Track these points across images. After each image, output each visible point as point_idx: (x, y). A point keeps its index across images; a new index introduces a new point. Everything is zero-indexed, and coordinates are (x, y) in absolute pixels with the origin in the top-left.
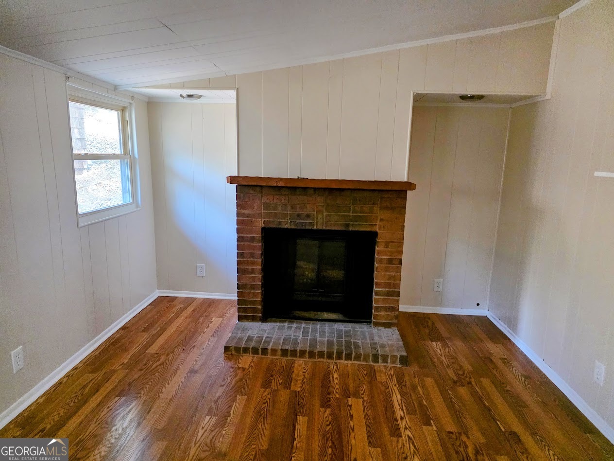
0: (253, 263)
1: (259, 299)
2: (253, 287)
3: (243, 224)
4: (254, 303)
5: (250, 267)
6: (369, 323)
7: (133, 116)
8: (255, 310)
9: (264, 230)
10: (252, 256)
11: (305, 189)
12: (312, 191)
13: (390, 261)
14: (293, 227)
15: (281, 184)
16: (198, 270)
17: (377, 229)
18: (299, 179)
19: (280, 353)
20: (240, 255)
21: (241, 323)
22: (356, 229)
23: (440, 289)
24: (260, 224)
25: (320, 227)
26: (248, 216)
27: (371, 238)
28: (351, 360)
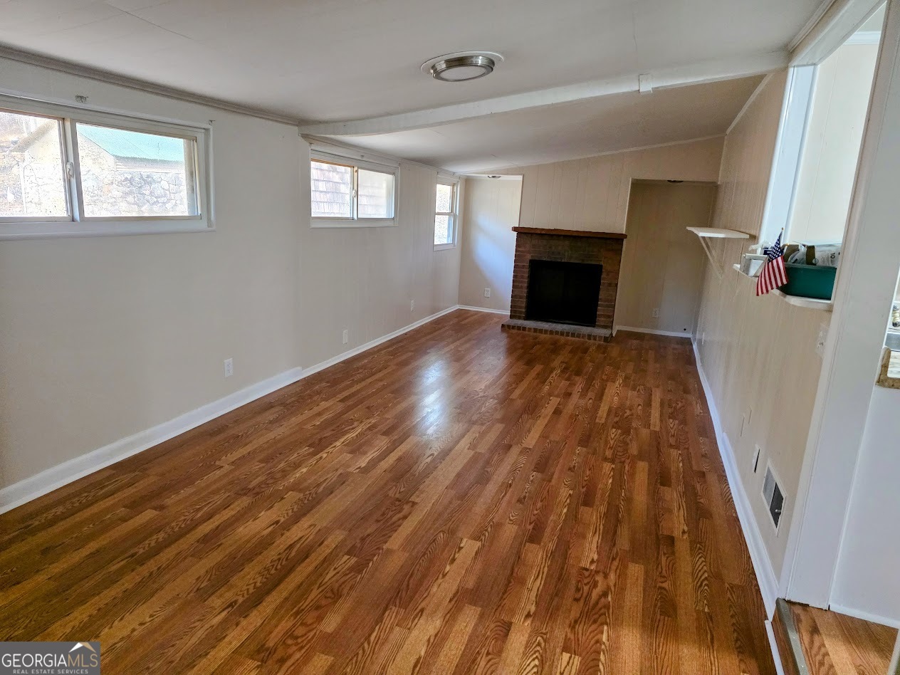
0: (522, 282)
1: (524, 305)
2: (521, 297)
3: (518, 257)
4: (521, 307)
5: (520, 285)
6: (594, 327)
7: (458, 189)
8: (521, 312)
9: (531, 261)
10: (522, 277)
11: (559, 236)
12: (562, 237)
13: (610, 285)
14: (549, 260)
15: (543, 232)
16: (486, 292)
17: (602, 263)
18: (555, 230)
19: (533, 330)
20: (514, 276)
21: (512, 320)
22: (590, 262)
23: (657, 316)
24: (529, 257)
25: (566, 261)
26: (522, 252)
27: (598, 269)
28: (574, 337)
